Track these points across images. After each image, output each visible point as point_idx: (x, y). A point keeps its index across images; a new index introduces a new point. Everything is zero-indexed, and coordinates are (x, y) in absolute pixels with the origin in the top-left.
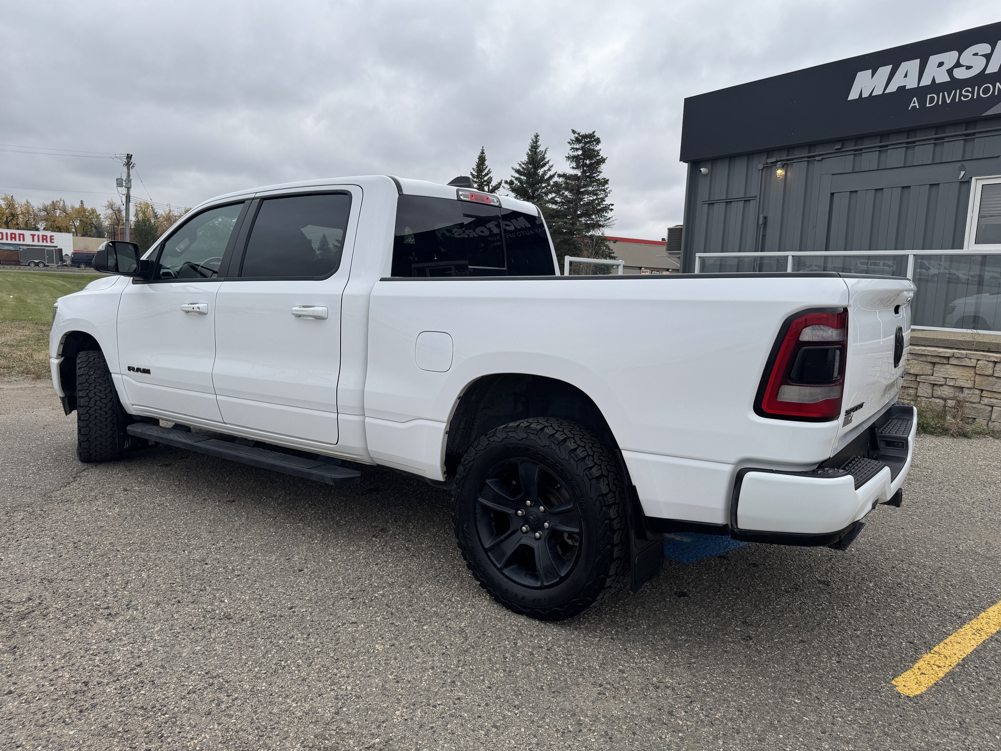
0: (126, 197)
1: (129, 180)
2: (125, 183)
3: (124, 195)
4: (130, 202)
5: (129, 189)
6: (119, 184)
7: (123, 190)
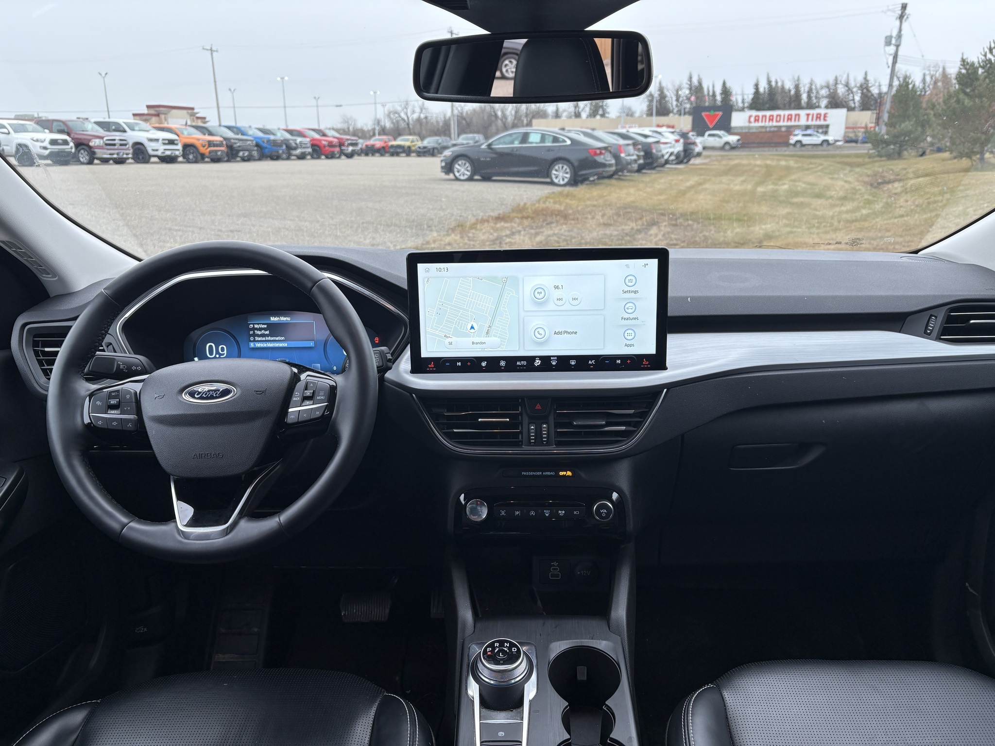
0: (894, 57)
1: (899, 36)
2: (894, 41)
3: (891, 55)
4: (896, 62)
5: (898, 46)
6: (888, 43)
7: (891, 49)
